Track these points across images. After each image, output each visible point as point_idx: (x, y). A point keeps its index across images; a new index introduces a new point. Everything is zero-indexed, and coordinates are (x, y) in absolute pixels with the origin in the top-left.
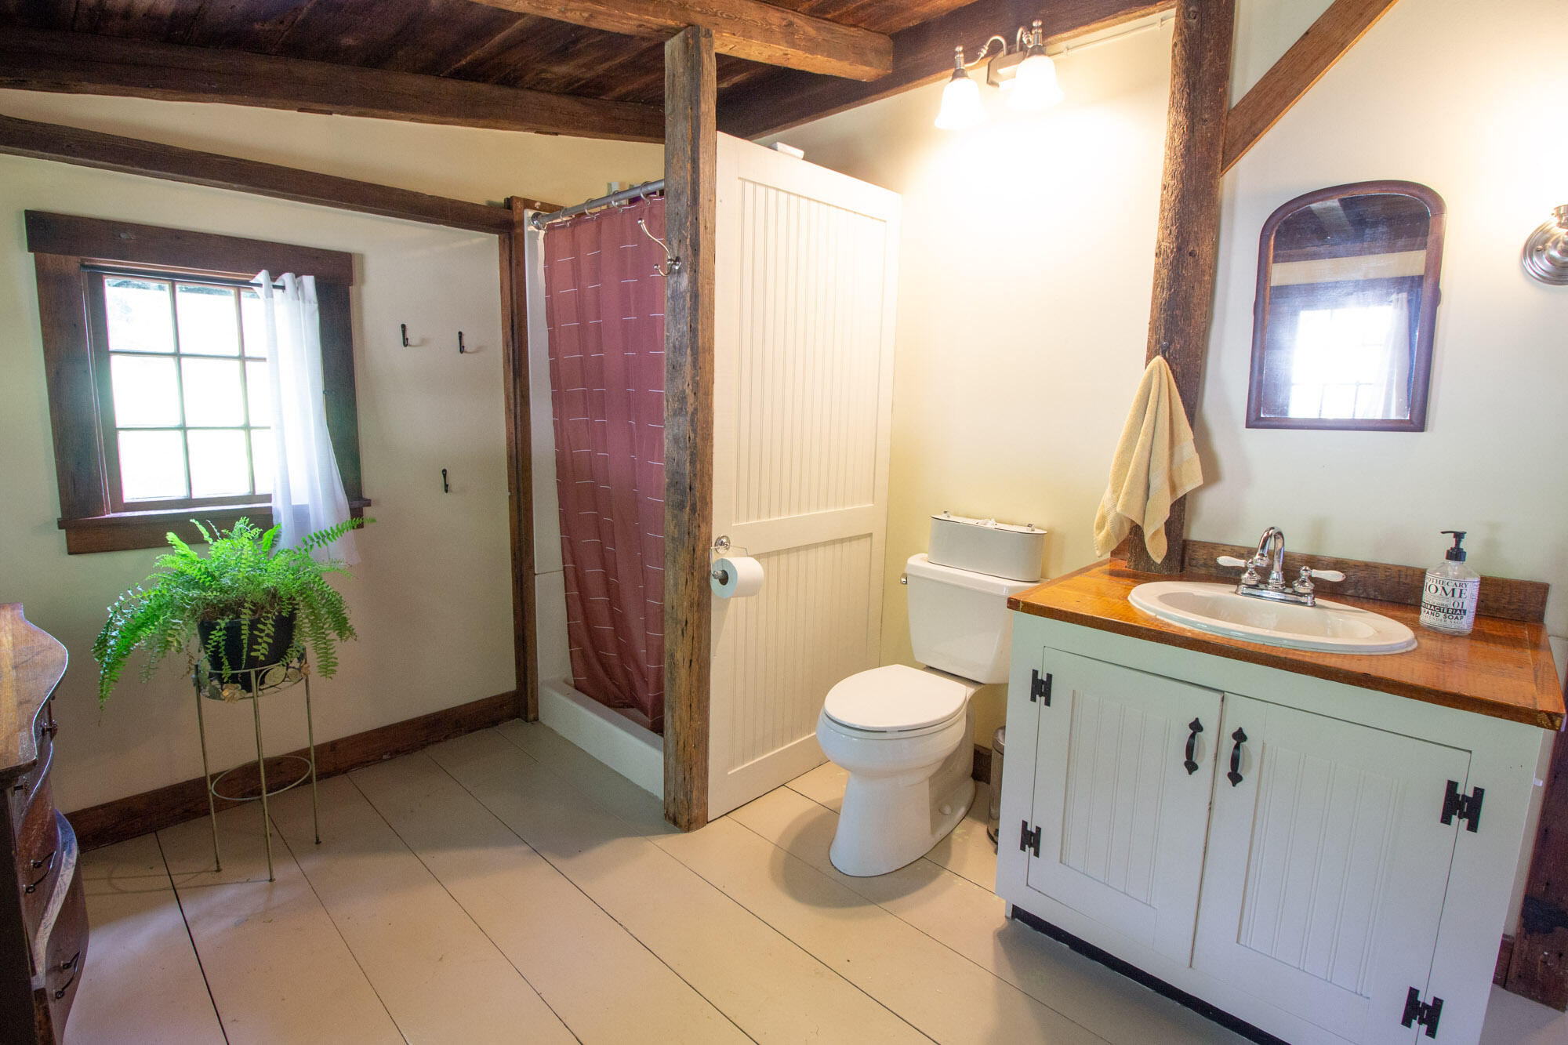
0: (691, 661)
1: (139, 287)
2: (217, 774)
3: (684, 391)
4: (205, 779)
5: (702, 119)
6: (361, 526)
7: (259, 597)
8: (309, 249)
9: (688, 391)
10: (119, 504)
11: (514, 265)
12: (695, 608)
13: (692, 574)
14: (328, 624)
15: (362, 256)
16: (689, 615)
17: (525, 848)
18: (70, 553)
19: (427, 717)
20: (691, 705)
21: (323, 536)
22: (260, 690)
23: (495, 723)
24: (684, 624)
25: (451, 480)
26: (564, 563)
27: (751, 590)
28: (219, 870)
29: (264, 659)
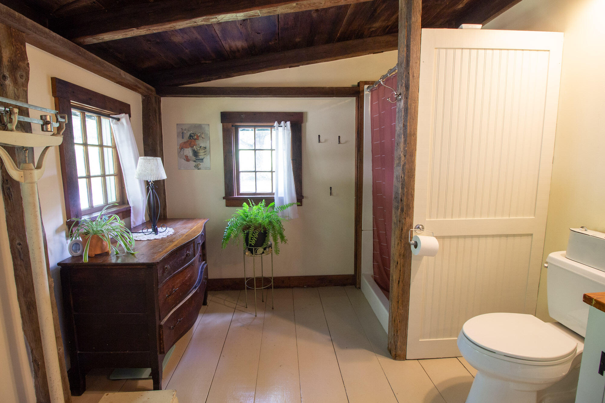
0: (399, 281)
1: (247, 130)
2: (248, 278)
3: (400, 155)
4: (244, 279)
5: (412, 26)
6: (301, 205)
7: (256, 225)
8: (290, 113)
9: (402, 155)
10: (239, 193)
11: (359, 108)
12: (402, 257)
13: (401, 241)
14: (279, 237)
15: (306, 113)
16: (399, 259)
17: (329, 337)
18: (226, 206)
19: (320, 276)
20: (398, 302)
21: (282, 208)
22: (256, 254)
23: (344, 285)
24: (396, 263)
25: (333, 191)
26: (373, 227)
27: (431, 253)
28: (247, 307)
29: (253, 245)
